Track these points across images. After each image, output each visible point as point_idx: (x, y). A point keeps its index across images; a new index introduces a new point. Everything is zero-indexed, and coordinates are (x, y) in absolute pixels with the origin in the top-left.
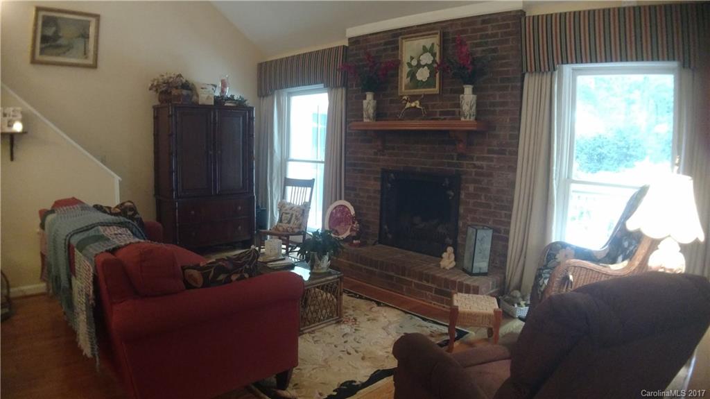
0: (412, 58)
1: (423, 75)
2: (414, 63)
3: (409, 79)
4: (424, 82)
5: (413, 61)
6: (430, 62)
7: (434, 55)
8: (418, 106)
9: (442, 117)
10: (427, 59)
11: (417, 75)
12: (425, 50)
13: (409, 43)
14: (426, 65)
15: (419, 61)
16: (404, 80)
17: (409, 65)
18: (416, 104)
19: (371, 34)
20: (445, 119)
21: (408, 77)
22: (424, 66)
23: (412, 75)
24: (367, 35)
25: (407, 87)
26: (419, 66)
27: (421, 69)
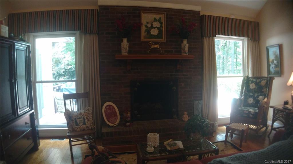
0: (148, 23)
1: (155, 32)
2: (149, 25)
3: (146, 33)
4: (155, 36)
5: (148, 25)
6: (159, 26)
7: (161, 23)
8: (158, 47)
9: (166, 53)
10: (156, 24)
11: (151, 32)
12: (155, 20)
13: (146, 15)
14: (156, 27)
15: (152, 25)
16: (143, 34)
17: (146, 26)
18: (157, 46)
19: (117, 6)
20: (168, 54)
21: (145, 32)
22: (155, 28)
23: (148, 31)
24: (114, 6)
25: (145, 37)
26: (152, 27)
27: (153, 29)
